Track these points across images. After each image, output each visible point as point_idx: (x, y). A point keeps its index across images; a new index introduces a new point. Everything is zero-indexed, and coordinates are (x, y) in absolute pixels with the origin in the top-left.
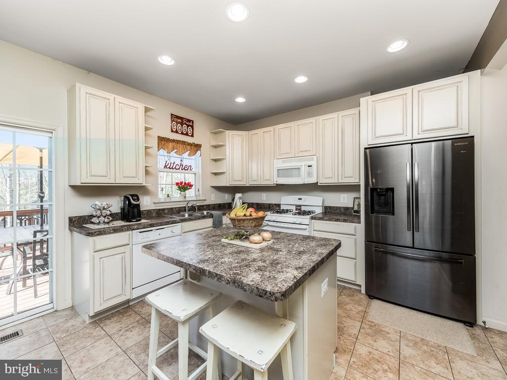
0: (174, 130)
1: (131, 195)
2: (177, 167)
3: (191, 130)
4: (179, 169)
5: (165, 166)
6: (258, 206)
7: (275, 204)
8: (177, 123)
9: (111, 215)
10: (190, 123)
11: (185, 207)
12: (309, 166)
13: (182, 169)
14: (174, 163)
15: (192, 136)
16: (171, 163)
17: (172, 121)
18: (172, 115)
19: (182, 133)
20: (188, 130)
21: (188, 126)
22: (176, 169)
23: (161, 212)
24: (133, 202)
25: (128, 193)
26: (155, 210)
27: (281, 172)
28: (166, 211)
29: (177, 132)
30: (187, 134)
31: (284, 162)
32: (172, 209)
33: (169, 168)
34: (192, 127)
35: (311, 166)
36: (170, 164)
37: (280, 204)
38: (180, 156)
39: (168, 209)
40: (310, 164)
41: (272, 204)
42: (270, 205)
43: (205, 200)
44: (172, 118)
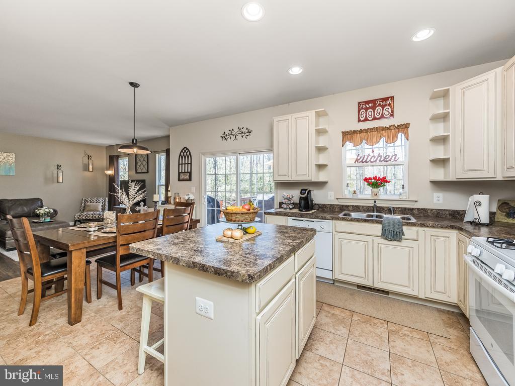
0: (363, 119)
2: (373, 160)
3: (390, 110)
5: (357, 160)
8: (367, 109)
9: (293, 203)
10: (387, 102)
13: (380, 161)
14: (368, 156)
17: (360, 110)
18: (359, 103)
19: (374, 118)
20: (385, 112)
21: (384, 106)
22: (371, 162)
29: (366, 119)
30: (382, 117)
33: (362, 162)
34: (391, 105)
38: (371, 147)
43: (416, 201)
44: (359, 107)
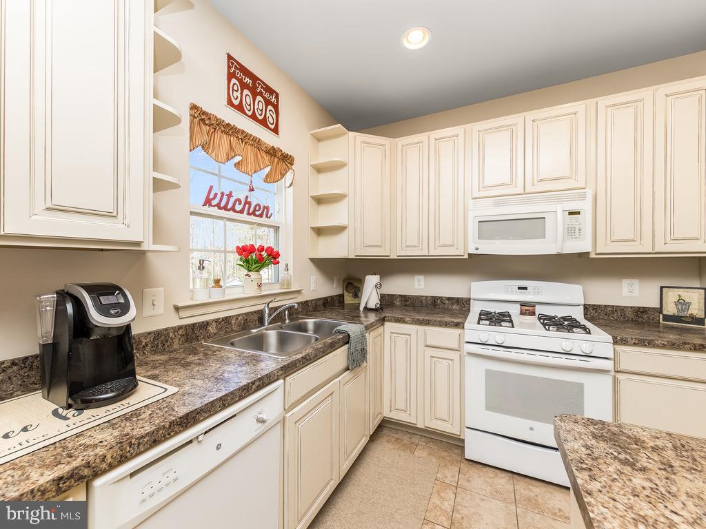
0: (236, 102)
1: (90, 289)
2: (238, 208)
3: (274, 116)
4: (241, 212)
6: (406, 301)
7: (449, 299)
8: (244, 86)
10: (270, 97)
11: (261, 312)
12: (570, 213)
13: (249, 214)
14: (230, 196)
15: (276, 131)
16: (223, 194)
17: (231, 76)
18: (230, 57)
19: (253, 117)
20: (268, 115)
21: (268, 103)
22: (235, 211)
23: (197, 332)
24: (96, 317)
25: (73, 279)
26: (180, 328)
27: (487, 227)
28: (212, 329)
29: (240, 108)
30: (263, 123)
31: (496, 204)
32: (227, 320)
33: (218, 206)
34: (276, 108)
35: (578, 213)
36: (219, 196)
37: (469, 299)
39: (216, 321)
40: (574, 208)
41: (441, 298)
42: (435, 299)
43: (300, 291)
44: (229, 67)
